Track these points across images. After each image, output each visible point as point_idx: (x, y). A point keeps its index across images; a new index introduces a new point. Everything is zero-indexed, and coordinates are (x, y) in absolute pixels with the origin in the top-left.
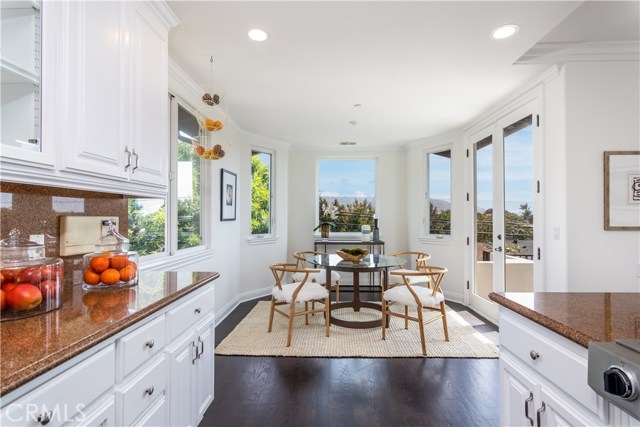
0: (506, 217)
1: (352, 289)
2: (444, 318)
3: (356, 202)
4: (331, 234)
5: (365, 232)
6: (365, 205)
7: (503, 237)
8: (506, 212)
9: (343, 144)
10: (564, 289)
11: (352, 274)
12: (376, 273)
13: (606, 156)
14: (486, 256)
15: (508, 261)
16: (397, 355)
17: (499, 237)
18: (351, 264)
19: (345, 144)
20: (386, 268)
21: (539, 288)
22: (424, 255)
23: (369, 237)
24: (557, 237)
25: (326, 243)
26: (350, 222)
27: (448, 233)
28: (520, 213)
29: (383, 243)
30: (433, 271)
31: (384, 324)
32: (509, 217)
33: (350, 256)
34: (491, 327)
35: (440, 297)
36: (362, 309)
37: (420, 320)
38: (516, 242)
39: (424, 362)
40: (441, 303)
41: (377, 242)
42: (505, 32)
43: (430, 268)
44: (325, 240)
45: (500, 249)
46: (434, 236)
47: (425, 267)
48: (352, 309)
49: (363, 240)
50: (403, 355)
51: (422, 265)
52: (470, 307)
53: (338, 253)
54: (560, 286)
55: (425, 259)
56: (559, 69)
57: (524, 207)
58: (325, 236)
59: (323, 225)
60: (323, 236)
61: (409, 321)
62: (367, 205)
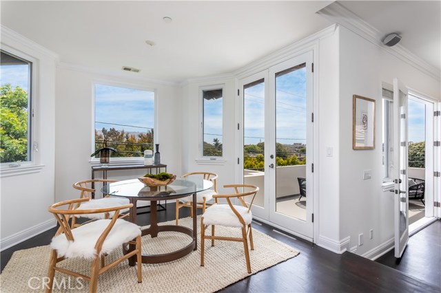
4: (111, 159)
5: (148, 156)
7: (274, 156)
8: (204, 143)
9: (125, 69)
13: (354, 98)
17: (272, 157)
19: (129, 69)
23: (151, 161)
27: (220, 154)
28: (212, 143)
29: (165, 166)
36: (160, 234)
37: (245, 240)
41: (158, 165)
44: (104, 166)
45: (272, 166)
46: (208, 158)
49: (145, 164)
57: (216, 140)
58: (106, 162)
59: (102, 150)
60: (102, 162)
61: (216, 234)
62: (125, 135)
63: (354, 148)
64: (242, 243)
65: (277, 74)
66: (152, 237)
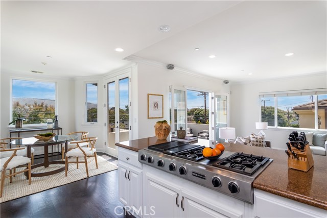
0: (120, 111)
1: (44, 156)
2: (96, 159)
3: (36, 104)
4: (23, 126)
5: (49, 123)
6: (42, 106)
7: (119, 122)
8: (120, 109)
9: (33, 72)
10: (137, 139)
11: (44, 147)
12: (56, 145)
13: (148, 95)
14: (112, 130)
15: (121, 131)
16: (75, 180)
17: (117, 122)
18: (43, 142)
19: (36, 72)
20: (67, 141)
21: (130, 139)
22: (85, 133)
23: (52, 126)
24: (135, 122)
25: (19, 132)
26: (30, 116)
27: (96, 121)
29: (61, 129)
30: (91, 139)
31: (66, 169)
32: (121, 111)
33: (44, 137)
34: (114, 159)
35: (94, 150)
36: (50, 166)
37: (86, 162)
38: (123, 123)
39: (88, 180)
40: (95, 153)
41: (57, 128)
42: (119, 50)
43: (90, 138)
44: (18, 130)
45: (118, 127)
46: (89, 123)
47: (86, 138)
48: (43, 167)
49: (47, 128)
50: (78, 179)
51: (84, 137)
52: (106, 153)
53: (35, 137)
54: (136, 138)
55: (86, 134)
56: (136, 64)
57: (127, 107)
58: (19, 127)
59: (17, 121)
60: (17, 127)
61: (79, 164)
62: (44, 105)
63: (148, 118)
64: (84, 164)
65: (120, 80)
66: (45, 167)
